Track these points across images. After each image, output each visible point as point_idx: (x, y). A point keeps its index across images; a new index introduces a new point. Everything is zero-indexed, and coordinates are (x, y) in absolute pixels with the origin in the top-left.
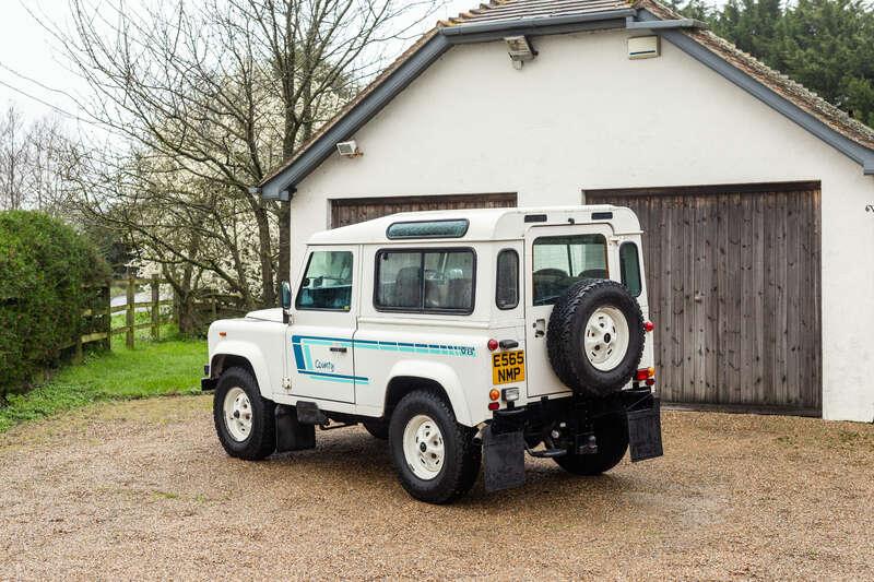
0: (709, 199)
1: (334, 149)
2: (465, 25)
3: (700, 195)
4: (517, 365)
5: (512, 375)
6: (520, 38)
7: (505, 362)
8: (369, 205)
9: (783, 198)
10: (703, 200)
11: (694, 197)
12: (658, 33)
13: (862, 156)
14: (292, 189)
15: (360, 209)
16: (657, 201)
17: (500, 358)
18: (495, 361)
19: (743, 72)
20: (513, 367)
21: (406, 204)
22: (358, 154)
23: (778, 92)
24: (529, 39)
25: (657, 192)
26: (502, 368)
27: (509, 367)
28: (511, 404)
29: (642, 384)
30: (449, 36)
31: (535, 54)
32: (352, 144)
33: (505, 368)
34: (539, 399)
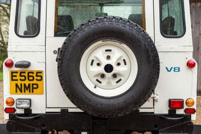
4: (35, 82)
5: (30, 89)
7: (23, 78)
17: (18, 75)
18: (12, 76)
20: (31, 83)
26: (19, 83)
27: (27, 82)
28: (28, 111)
29: (180, 112)
33: (23, 83)
34: (59, 110)
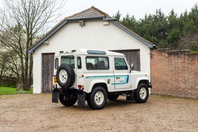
1: (43, 43)
2: (71, 18)
6: (82, 21)
9: (133, 53)
12: (109, 21)
13: (148, 44)
14: (34, 51)
15: (48, 55)
22: (48, 44)
24: (84, 21)
30: (68, 20)
31: (85, 24)
32: (47, 42)
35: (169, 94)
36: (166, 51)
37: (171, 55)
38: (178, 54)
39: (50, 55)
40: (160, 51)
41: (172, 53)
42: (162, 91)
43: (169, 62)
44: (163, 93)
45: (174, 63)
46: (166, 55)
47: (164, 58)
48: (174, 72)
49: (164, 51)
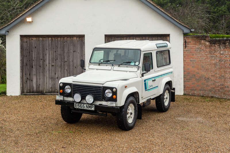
0: (140, 38)
3: (137, 37)
8: (34, 37)
9: (159, 38)
10: (138, 38)
11: (136, 38)
15: (31, 38)
16: (126, 38)
19: (153, 5)
21: (47, 37)
23: (163, 11)
25: (126, 36)
35: (211, 95)
36: (207, 39)
37: (214, 44)
38: (224, 43)
39: (34, 39)
40: (198, 37)
41: (216, 41)
42: (200, 90)
43: (210, 53)
44: (201, 93)
45: (218, 55)
46: (207, 43)
47: (203, 47)
48: (218, 67)
49: (204, 38)
